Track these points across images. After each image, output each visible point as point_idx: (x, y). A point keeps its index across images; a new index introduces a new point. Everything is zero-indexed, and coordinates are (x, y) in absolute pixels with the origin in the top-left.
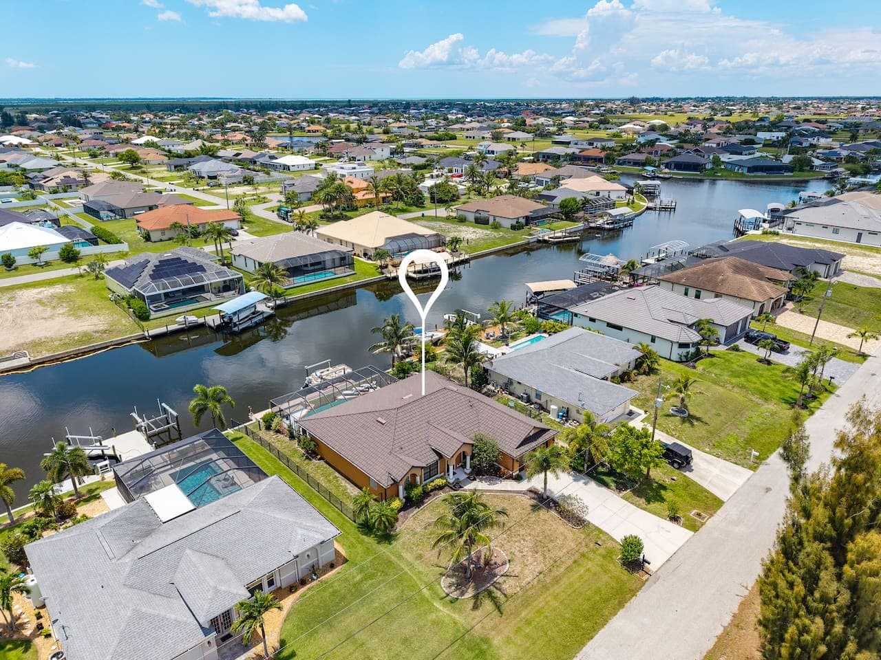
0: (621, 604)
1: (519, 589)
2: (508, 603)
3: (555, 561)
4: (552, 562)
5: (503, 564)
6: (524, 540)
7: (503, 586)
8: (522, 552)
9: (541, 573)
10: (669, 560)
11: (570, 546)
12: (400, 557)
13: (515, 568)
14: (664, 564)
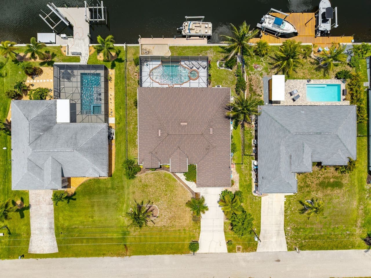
0: (174, 253)
1: (152, 226)
2: (145, 227)
3: (173, 226)
4: (172, 225)
5: (154, 216)
6: (171, 213)
7: (148, 223)
8: (165, 216)
9: (164, 226)
10: (206, 253)
11: (184, 225)
12: (128, 188)
13: (157, 220)
14: (203, 253)
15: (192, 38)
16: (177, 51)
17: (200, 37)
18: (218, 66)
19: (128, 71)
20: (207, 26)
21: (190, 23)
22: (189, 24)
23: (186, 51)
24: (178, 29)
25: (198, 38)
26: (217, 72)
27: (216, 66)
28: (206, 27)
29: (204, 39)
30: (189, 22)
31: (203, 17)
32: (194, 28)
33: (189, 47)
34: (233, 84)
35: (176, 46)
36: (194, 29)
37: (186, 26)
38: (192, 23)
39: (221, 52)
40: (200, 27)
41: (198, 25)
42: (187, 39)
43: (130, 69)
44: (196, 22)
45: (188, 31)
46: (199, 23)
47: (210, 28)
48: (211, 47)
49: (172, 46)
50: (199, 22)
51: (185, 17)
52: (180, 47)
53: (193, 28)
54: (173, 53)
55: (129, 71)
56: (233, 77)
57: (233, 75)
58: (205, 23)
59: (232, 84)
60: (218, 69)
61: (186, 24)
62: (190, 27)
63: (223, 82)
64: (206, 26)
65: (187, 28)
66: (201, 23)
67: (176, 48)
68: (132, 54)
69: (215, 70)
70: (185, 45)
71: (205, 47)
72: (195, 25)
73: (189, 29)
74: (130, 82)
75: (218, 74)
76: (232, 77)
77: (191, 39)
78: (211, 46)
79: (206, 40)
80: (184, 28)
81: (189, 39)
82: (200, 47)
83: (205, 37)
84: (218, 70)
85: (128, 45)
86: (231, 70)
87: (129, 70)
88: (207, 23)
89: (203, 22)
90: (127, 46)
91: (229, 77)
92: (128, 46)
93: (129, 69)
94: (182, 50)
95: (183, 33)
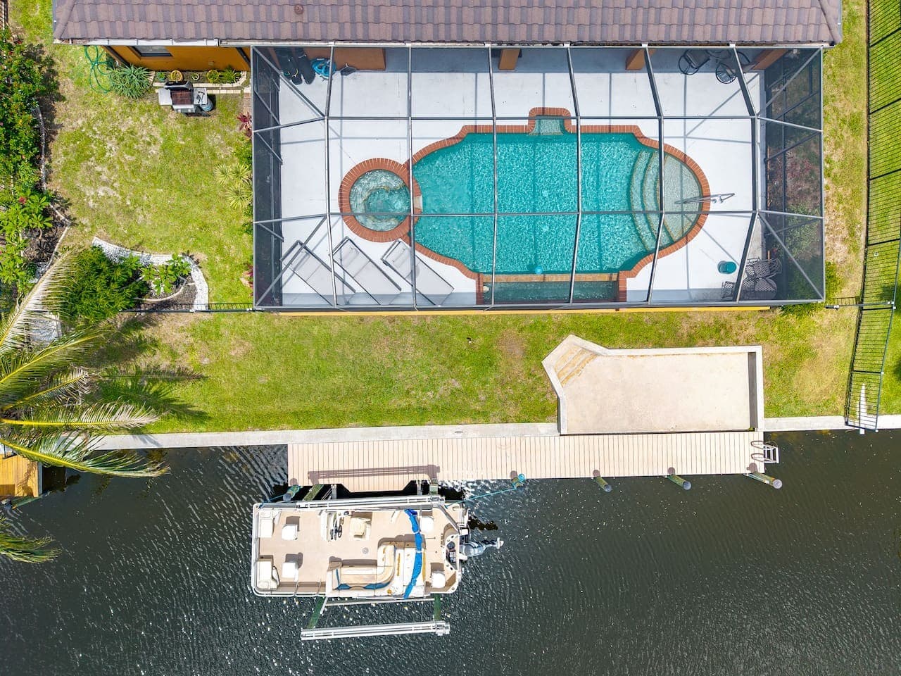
15: (400, 483)
16: (503, 384)
17: (343, 493)
18: (197, 276)
19: (852, 234)
20: (290, 572)
21: (409, 588)
22: (420, 581)
23: (441, 390)
24: (499, 544)
25: (352, 485)
26: (204, 226)
27: (213, 277)
28: (297, 559)
29: (312, 475)
30: (418, 592)
31: (311, 634)
32: (385, 556)
33: (419, 415)
34: (78, 136)
35: (511, 426)
36: (383, 542)
37: (437, 568)
38: (398, 587)
39: (181, 376)
40: (336, 563)
41: (349, 575)
42: (432, 470)
43: (838, 244)
44: (370, 593)
45: (426, 525)
46: (342, 587)
47: (262, 558)
48: (262, 422)
49: (539, 425)
50: (344, 594)
51: (447, 632)
52: (482, 416)
53: (390, 548)
54: (531, 375)
55: (845, 233)
56: (82, 195)
57: (84, 209)
58: (302, 592)
59: (89, 140)
60: (201, 256)
61: (439, 581)
62: (409, 554)
63: (154, 150)
64: (292, 565)
65: (435, 552)
66: (329, 592)
67: (512, 411)
68: (814, 356)
69: (219, 244)
70: (449, 430)
71: (303, 419)
72: (379, 574)
73: (417, 540)
74: (840, 151)
75: (197, 210)
76: (90, 192)
77: (407, 470)
78: (263, 428)
79: (298, 475)
80: (451, 547)
81: (417, 470)
82: (337, 421)
83: (302, 493)
84: (195, 246)
85: (836, 423)
86: (97, 241)
87: (844, 240)
88: (290, 592)
89: (313, 593)
90: (847, 414)
91: (111, 192)
92: (836, 413)
93: (845, 248)
94: (469, 393)
95: (459, 514)
